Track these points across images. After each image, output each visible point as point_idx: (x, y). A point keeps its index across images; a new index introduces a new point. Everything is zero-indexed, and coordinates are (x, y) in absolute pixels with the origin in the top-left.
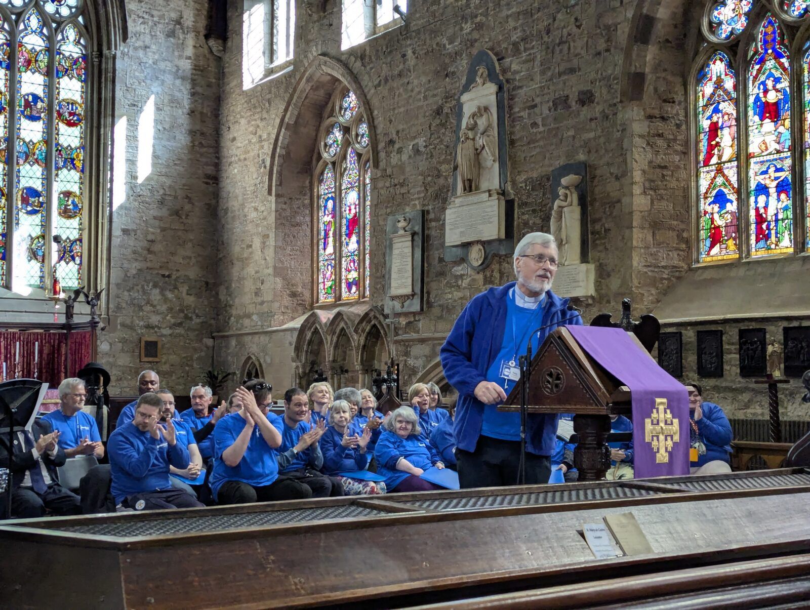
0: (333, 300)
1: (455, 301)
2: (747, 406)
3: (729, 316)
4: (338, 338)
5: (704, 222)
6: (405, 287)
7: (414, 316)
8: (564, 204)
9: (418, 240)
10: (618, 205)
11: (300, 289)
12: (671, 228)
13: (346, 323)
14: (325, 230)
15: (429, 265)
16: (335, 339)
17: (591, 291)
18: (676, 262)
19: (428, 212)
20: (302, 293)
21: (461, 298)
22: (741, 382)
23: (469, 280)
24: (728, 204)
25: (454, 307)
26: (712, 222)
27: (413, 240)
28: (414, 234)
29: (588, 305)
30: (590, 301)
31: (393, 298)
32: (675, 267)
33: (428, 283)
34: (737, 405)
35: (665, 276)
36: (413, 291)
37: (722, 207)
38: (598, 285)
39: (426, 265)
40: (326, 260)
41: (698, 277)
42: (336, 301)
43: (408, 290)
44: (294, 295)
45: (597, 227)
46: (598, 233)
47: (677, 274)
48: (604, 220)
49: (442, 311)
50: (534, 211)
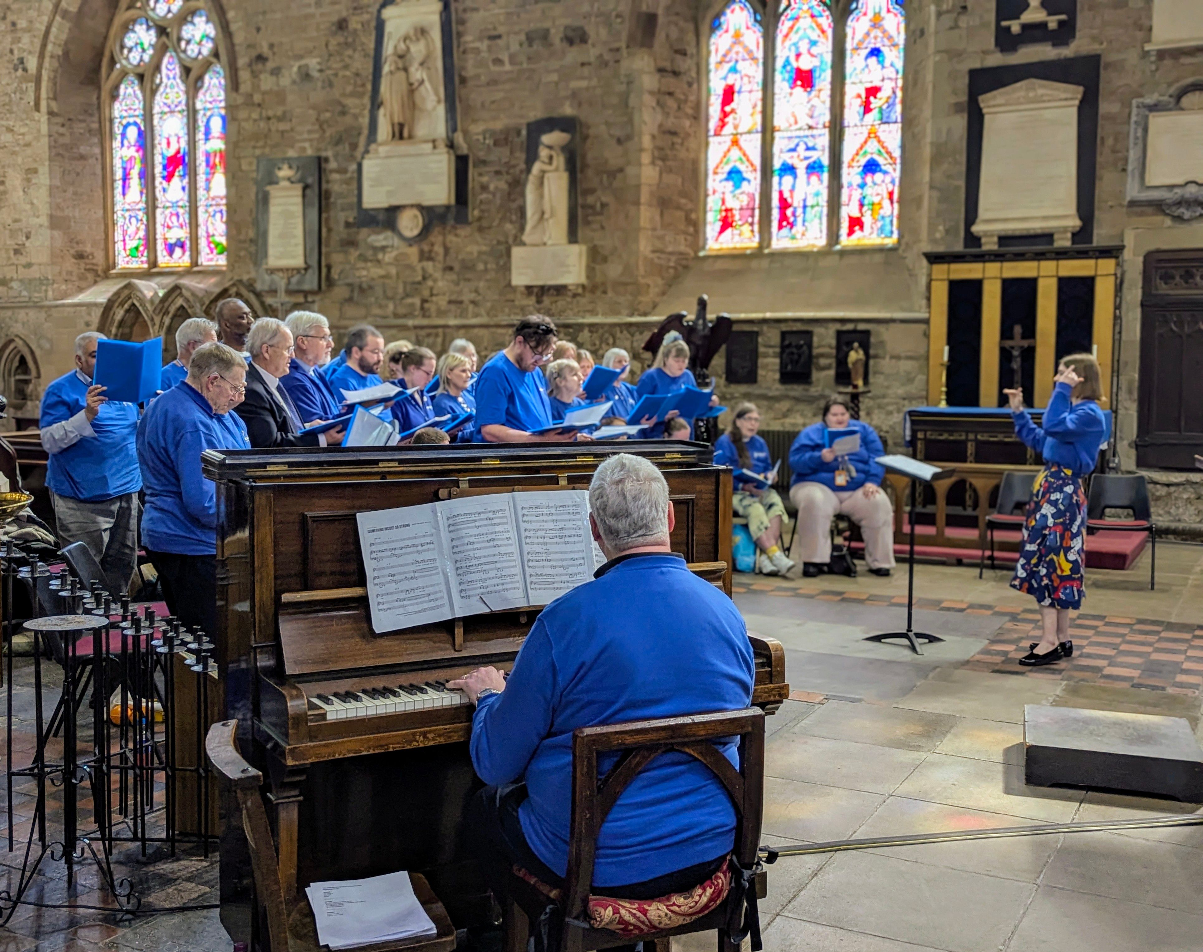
0: (146, 266)
1: (373, 279)
2: (785, 416)
3: (768, 315)
4: (172, 319)
5: (713, 203)
6: (294, 257)
7: (305, 297)
8: (547, 167)
9: (313, 194)
10: (619, 176)
11: (88, 249)
12: (679, 207)
13: (187, 300)
14: (124, 169)
15: (329, 230)
16: (167, 321)
17: (583, 280)
18: (683, 248)
19: (327, 160)
20: (92, 254)
21: (383, 277)
22: (777, 389)
23: (394, 253)
24: (745, 184)
25: (371, 288)
26: (723, 202)
27: (304, 196)
28: (306, 188)
29: (575, 295)
30: (580, 291)
31: (272, 271)
32: (681, 253)
33: (328, 254)
34: (772, 415)
35: (672, 264)
36: (306, 262)
37: (737, 186)
38: (590, 271)
39: (324, 230)
40: (128, 210)
41: (707, 266)
42: (150, 268)
43: (298, 261)
44: (80, 256)
45: (590, 200)
46: (592, 207)
47: (684, 262)
48: (599, 193)
49: (352, 291)
50: (498, 173)
